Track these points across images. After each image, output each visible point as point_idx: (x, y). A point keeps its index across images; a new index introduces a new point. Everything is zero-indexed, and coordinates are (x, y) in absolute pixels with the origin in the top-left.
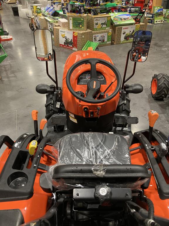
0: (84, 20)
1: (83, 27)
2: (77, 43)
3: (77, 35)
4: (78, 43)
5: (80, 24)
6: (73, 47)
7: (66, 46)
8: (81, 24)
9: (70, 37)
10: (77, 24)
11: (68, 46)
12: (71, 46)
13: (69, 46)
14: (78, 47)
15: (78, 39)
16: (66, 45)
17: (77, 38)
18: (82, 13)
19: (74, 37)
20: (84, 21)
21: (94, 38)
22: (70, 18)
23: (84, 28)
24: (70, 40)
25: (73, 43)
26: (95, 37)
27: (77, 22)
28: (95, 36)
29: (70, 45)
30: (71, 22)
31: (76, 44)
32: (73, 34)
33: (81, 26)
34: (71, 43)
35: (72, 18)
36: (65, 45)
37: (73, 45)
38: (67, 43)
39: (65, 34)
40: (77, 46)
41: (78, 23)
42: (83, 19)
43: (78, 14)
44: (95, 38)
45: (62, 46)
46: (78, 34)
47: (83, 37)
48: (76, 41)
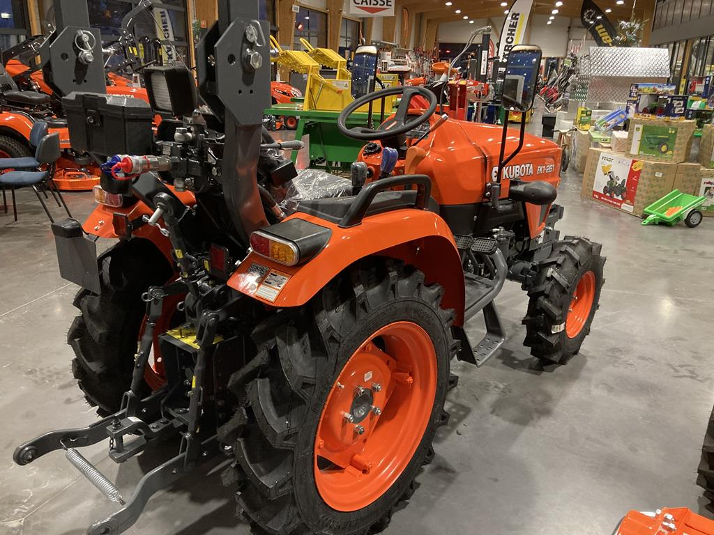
0: (676, 133)
1: (670, 152)
2: (635, 189)
3: (640, 168)
4: (637, 192)
5: (661, 142)
6: (624, 200)
7: (607, 197)
8: (665, 144)
9: (622, 174)
10: (654, 141)
11: (611, 197)
12: (620, 198)
13: (615, 197)
14: (635, 203)
15: (640, 180)
16: (608, 194)
17: (638, 178)
18: (674, 115)
19: (632, 173)
20: (678, 135)
21: (703, 187)
22: (637, 126)
23: (672, 155)
24: (619, 182)
25: (625, 190)
26: (709, 185)
27: (653, 138)
28: (709, 183)
29: (618, 196)
30: (637, 136)
31: (634, 194)
32: (632, 165)
33: (664, 148)
34: (619, 190)
35: (641, 127)
36: (605, 194)
37: (625, 195)
38: (611, 189)
39: (611, 165)
40: (636, 198)
41: (657, 141)
42: (676, 130)
43: (663, 117)
44: (707, 189)
45: (597, 197)
46: (645, 165)
47: (659, 175)
48: (635, 184)
